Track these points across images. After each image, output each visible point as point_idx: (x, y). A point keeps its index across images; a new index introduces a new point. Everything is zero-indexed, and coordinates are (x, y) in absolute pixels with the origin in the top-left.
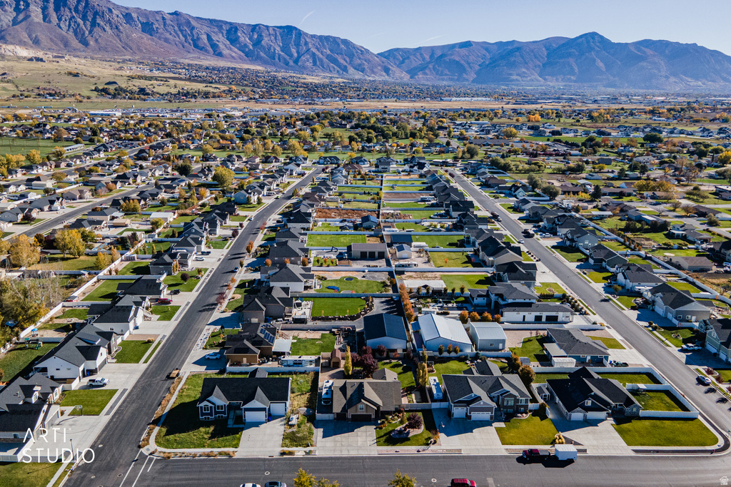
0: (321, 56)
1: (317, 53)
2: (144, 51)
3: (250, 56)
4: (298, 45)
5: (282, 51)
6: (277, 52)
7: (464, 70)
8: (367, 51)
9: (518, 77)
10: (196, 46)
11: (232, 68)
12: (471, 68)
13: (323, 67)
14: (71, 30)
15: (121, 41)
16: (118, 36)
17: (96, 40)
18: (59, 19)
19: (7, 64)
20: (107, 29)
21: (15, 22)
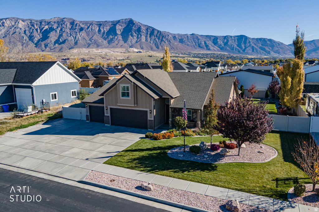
0: (256, 47)
1: (255, 46)
2: (179, 49)
3: (222, 49)
4: (245, 43)
5: (237, 46)
6: (235, 47)
8: (282, 44)
10: (199, 46)
11: (213, 54)
13: (257, 52)
14: (154, 43)
15: (170, 46)
16: (170, 44)
17: (162, 46)
18: (151, 40)
19: (130, 54)
20: (166, 42)
21: (137, 42)
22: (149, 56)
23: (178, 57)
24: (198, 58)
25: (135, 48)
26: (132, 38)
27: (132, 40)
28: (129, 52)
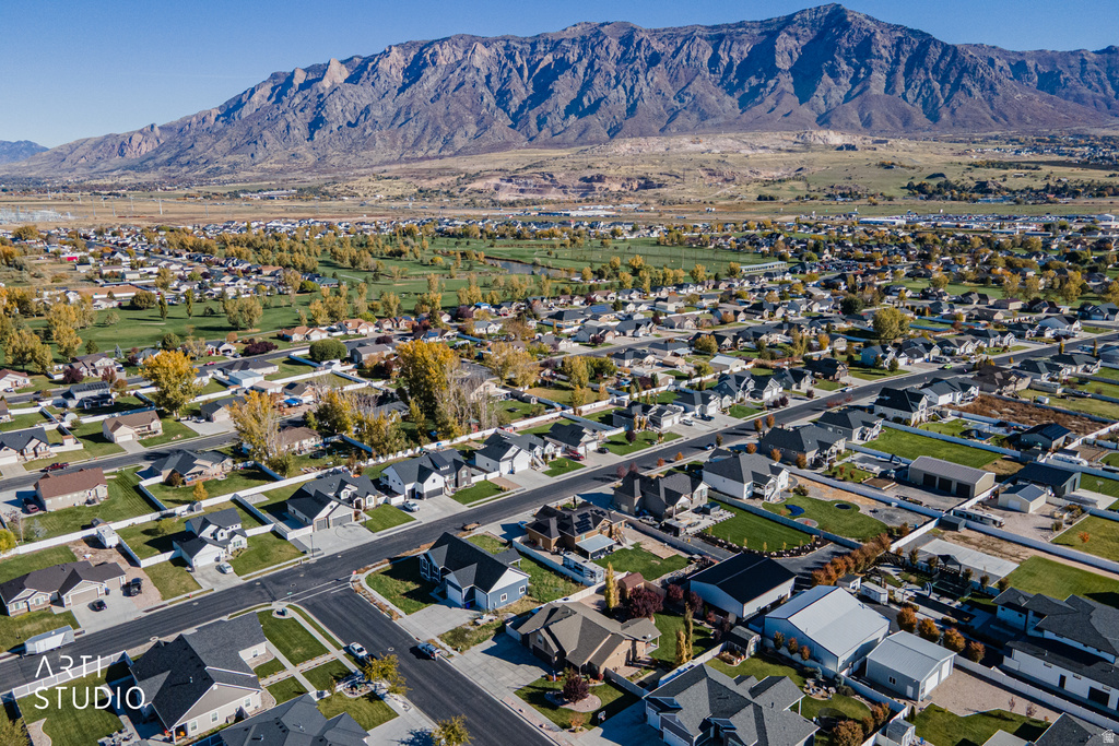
2: (1029, 120)
14: (920, 100)
15: (992, 108)
16: (990, 100)
17: (953, 112)
18: (907, 86)
19: (810, 155)
20: (976, 91)
21: (848, 98)
22: (882, 165)
25: (836, 129)
26: (831, 81)
27: (829, 90)
28: (807, 146)
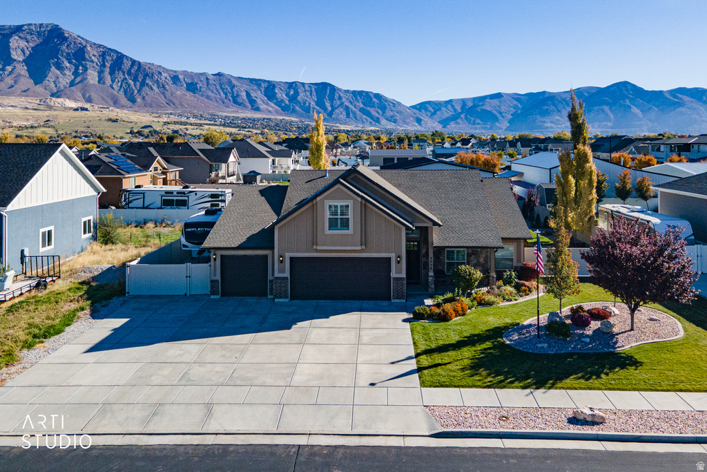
0: (354, 109)
1: (351, 106)
2: (186, 106)
3: (285, 109)
4: (332, 99)
5: (317, 105)
6: (311, 106)
7: (497, 119)
8: (399, 103)
9: (553, 125)
10: (235, 102)
11: (267, 119)
12: (503, 117)
13: (356, 118)
14: (122, 90)
15: (165, 98)
16: (164, 93)
17: (143, 98)
18: (113, 81)
19: (53, 113)
20: (155, 87)
21: (72, 84)
22: (110, 120)
23: (185, 124)
24: (234, 127)
25: (69, 98)
26: (58, 72)
27: (58, 78)
28: (50, 108)
